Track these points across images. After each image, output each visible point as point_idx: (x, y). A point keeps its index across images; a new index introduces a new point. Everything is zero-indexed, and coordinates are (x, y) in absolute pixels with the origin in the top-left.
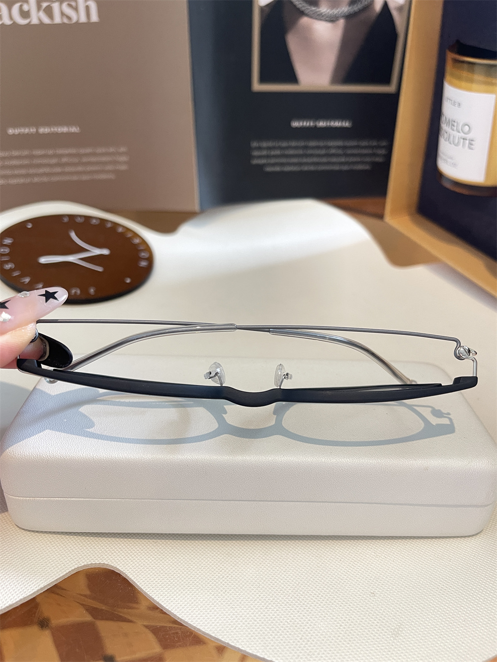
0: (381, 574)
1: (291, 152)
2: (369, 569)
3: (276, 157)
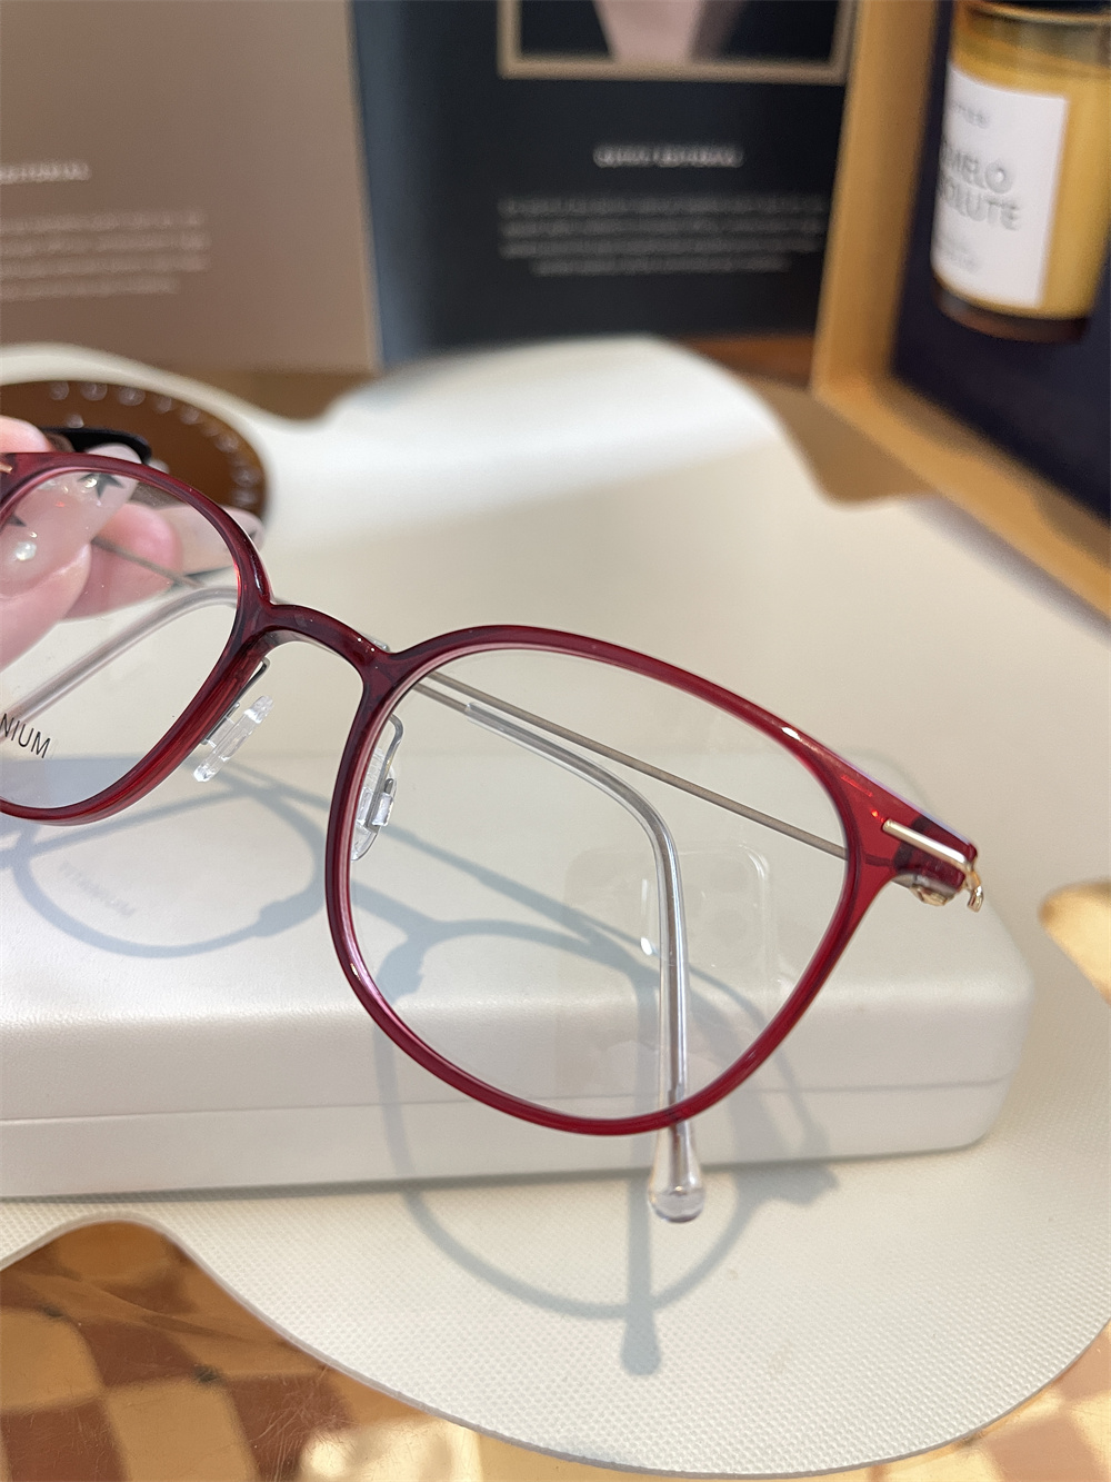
1: (598, 227)
3: (560, 239)
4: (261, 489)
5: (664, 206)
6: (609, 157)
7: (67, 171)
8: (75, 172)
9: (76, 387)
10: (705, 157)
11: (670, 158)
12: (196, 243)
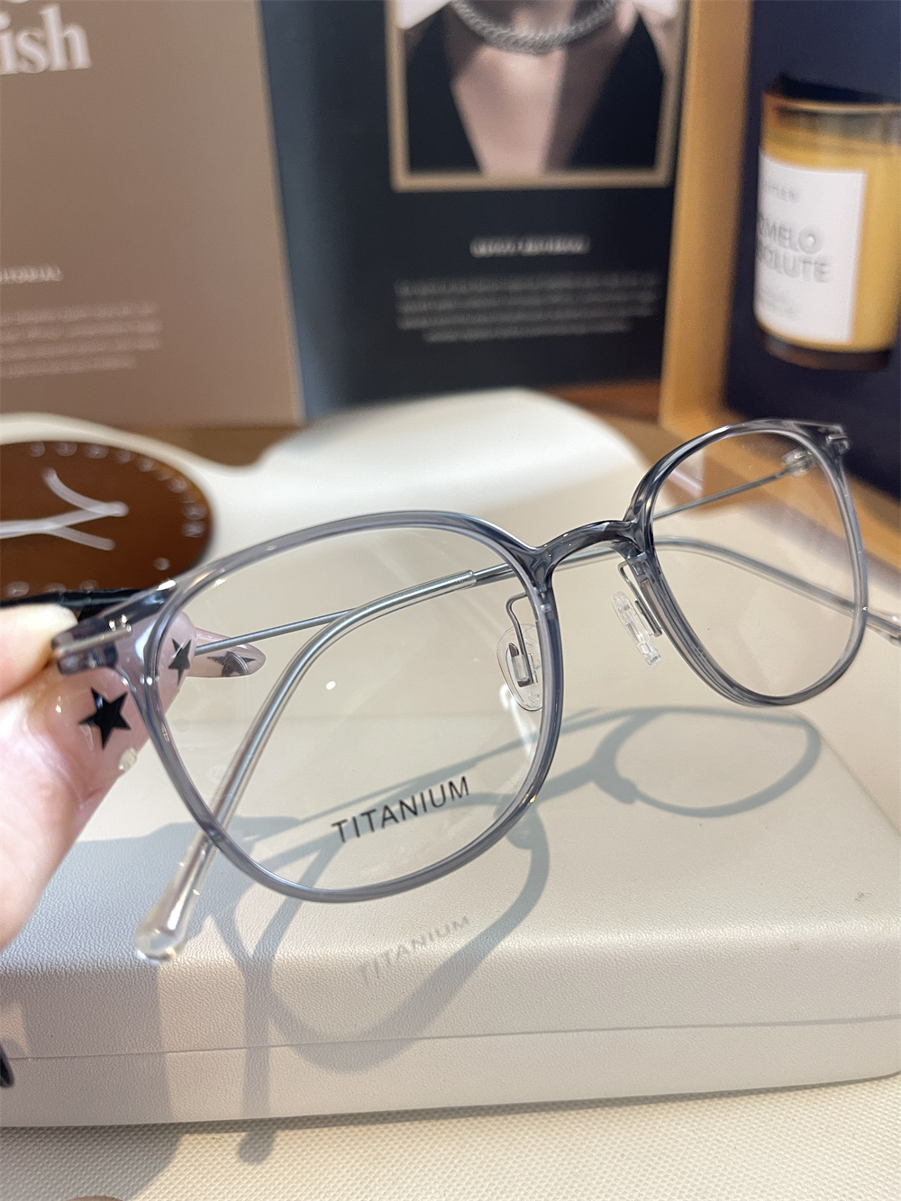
3: (446, 313)
4: (207, 522)
5: (529, 285)
6: (483, 249)
7: (43, 274)
8: (50, 274)
9: (51, 446)
10: (559, 246)
11: (532, 247)
12: (150, 327)
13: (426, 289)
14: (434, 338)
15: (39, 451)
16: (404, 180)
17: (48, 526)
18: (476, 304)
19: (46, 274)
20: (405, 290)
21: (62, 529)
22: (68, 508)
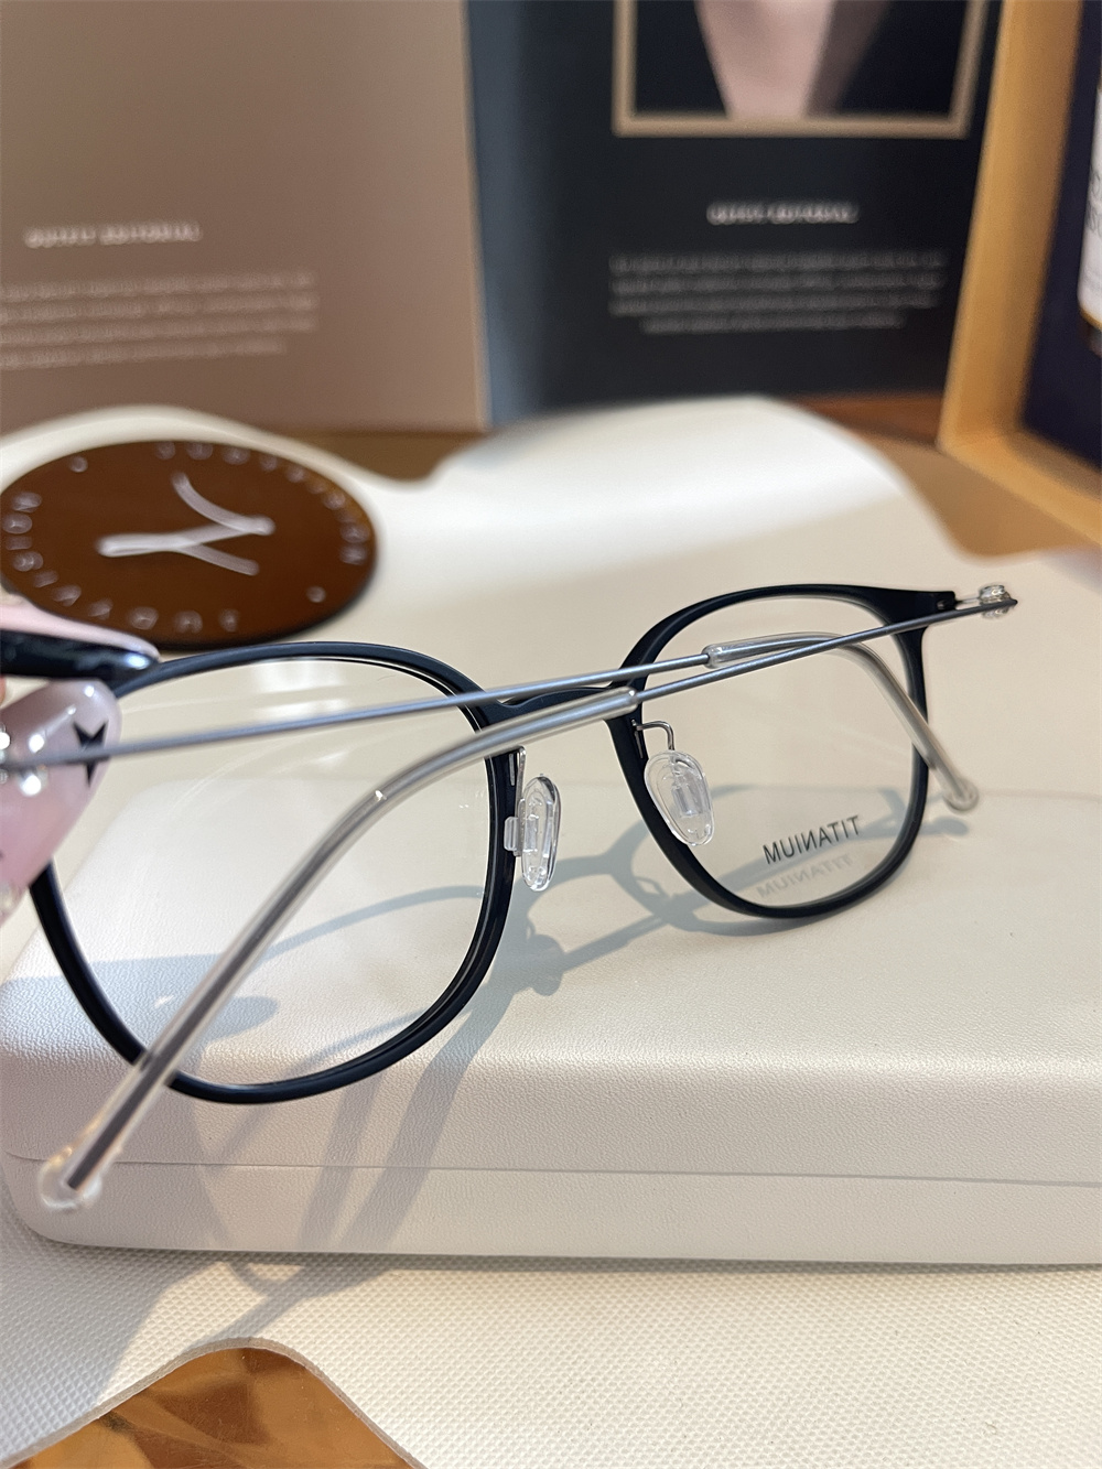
0: (1009, 1372)
2: (974, 1358)
3: (671, 296)
4: (370, 546)
5: (779, 262)
6: (721, 215)
7: (177, 232)
8: (186, 233)
9: (182, 446)
10: (819, 214)
11: (784, 214)
12: (305, 303)
13: (648, 265)
14: (655, 328)
15: (167, 453)
16: (628, 122)
17: (179, 543)
18: (710, 285)
19: (181, 231)
20: (621, 266)
21: (193, 547)
22: (202, 522)
